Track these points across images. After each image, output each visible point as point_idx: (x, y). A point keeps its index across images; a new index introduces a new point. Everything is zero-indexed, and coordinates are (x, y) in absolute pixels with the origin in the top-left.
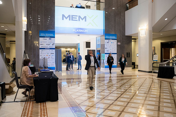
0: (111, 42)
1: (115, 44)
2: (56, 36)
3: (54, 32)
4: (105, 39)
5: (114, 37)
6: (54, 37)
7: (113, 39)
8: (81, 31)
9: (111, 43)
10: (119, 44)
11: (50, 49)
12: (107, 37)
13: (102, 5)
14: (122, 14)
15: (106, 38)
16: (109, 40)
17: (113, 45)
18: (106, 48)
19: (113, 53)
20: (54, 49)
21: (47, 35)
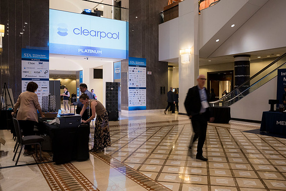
0: (137, 70)
1: (144, 74)
2: (51, 58)
3: (47, 52)
4: (130, 66)
5: (142, 63)
6: (48, 61)
7: (140, 66)
8: (92, 51)
9: (138, 72)
10: (150, 73)
11: (41, 80)
12: (132, 63)
13: (125, 13)
14: (154, 29)
15: (130, 64)
16: (134, 67)
18: (130, 80)
19: (140, 88)
20: (48, 80)
21: (34, 56)
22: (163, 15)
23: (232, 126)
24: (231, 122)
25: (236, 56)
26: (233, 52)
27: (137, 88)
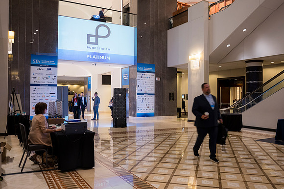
0: (146, 76)
1: (152, 80)
2: (59, 64)
3: (55, 58)
4: (138, 71)
5: (151, 69)
6: (56, 67)
7: (149, 72)
8: (100, 57)
9: (146, 79)
10: (158, 79)
11: (49, 85)
12: (141, 69)
13: (133, 19)
14: (163, 34)
16: (143, 73)
17: (149, 81)
18: (138, 86)
19: (149, 94)
20: (56, 85)
21: (43, 62)
22: (172, 21)
23: (244, 135)
24: (243, 130)
25: (247, 61)
26: (244, 57)
27: (145, 94)
